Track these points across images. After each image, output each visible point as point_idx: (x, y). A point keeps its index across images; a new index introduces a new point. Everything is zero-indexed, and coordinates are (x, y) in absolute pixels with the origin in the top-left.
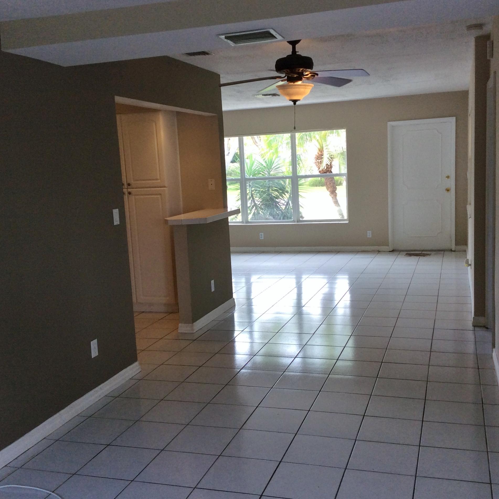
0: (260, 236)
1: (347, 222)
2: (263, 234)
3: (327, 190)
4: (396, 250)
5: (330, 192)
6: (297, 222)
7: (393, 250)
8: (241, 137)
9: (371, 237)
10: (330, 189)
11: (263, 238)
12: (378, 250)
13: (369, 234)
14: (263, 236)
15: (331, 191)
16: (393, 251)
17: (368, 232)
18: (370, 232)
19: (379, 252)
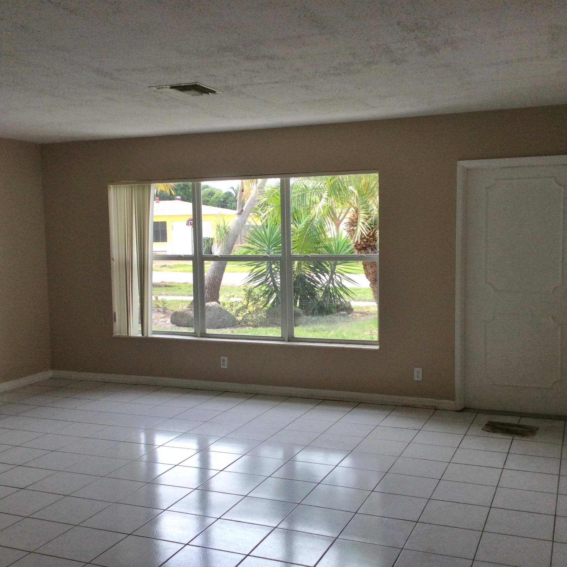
0: (222, 362)
1: (377, 347)
2: (226, 358)
3: (366, 277)
4: (469, 409)
5: (370, 281)
6: (289, 341)
7: (463, 407)
8: (195, 183)
9: (420, 379)
10: (370, 276)
11: (226, 367)
12: (433, 407)
13: (418, 374)
14: (226, 362)
15: (373, 279)
16: (465, 410)
17: (416, 369)
18: (420, 369)
19: (436, 409)
